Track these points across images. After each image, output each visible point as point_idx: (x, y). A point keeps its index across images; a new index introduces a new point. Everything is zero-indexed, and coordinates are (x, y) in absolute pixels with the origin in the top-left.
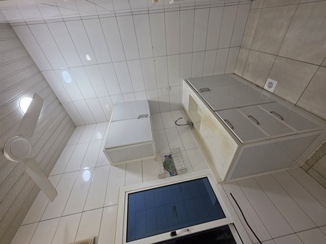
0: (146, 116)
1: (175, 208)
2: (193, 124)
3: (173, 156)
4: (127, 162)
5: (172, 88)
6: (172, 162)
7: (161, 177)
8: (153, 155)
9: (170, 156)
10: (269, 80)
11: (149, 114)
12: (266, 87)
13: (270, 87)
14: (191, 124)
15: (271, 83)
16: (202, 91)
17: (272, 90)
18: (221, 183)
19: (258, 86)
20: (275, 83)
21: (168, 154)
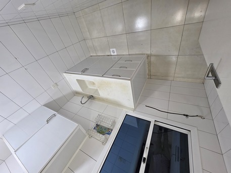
0: (55, 115)
1: (121, 158)
2: (92, 96)
3: (99, 124)
4: (68, 166)
5: (58, 84)
6: (102, 127)
7: (104, 143)
8: (85, 136)
9: (97, 125)
10: (111, 50)
11: (55, 113)
12: (112, 54)
13: (114, 53)
14: (91, 97)
15: (113, 51)
16: (84, 71)
17: (115, 54)
18: (134, 110)
19: (108, 56)
20: (115, 50)
21: (95, 126)
